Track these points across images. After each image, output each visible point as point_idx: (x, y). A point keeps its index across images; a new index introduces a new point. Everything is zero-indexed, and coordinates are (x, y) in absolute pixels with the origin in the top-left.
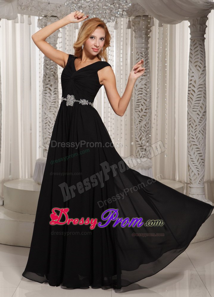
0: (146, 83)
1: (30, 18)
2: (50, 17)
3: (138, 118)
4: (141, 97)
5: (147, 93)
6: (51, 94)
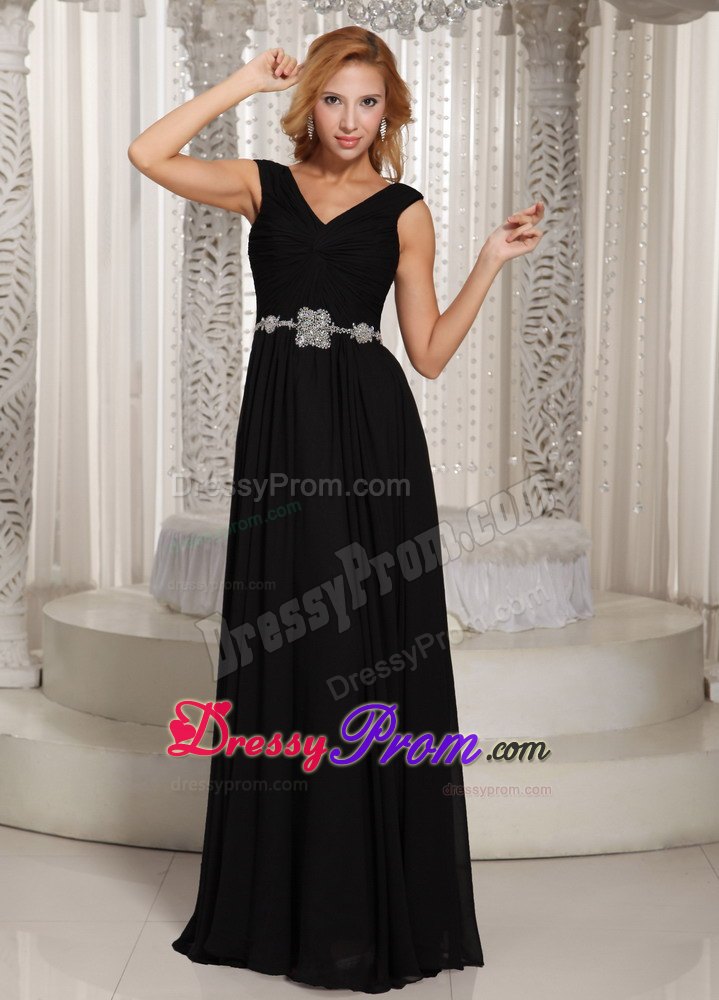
0: (567, 236)
3: (536, 366)
4: (546, 288)
5: (571, 276)
6: (214, 275)
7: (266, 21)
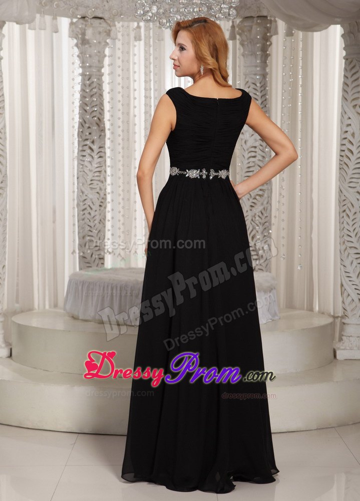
1: (57, 21)
2: (91, 19)
3: (249, 199)
4: (254, 162)
5: (265, 156)
6: (93, 157)
7: (116, 34)
